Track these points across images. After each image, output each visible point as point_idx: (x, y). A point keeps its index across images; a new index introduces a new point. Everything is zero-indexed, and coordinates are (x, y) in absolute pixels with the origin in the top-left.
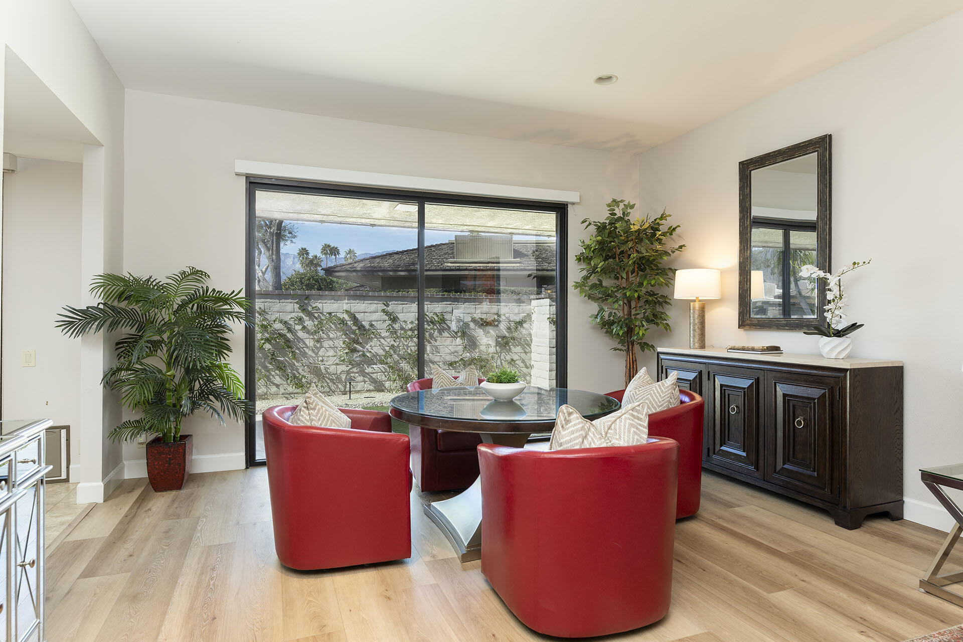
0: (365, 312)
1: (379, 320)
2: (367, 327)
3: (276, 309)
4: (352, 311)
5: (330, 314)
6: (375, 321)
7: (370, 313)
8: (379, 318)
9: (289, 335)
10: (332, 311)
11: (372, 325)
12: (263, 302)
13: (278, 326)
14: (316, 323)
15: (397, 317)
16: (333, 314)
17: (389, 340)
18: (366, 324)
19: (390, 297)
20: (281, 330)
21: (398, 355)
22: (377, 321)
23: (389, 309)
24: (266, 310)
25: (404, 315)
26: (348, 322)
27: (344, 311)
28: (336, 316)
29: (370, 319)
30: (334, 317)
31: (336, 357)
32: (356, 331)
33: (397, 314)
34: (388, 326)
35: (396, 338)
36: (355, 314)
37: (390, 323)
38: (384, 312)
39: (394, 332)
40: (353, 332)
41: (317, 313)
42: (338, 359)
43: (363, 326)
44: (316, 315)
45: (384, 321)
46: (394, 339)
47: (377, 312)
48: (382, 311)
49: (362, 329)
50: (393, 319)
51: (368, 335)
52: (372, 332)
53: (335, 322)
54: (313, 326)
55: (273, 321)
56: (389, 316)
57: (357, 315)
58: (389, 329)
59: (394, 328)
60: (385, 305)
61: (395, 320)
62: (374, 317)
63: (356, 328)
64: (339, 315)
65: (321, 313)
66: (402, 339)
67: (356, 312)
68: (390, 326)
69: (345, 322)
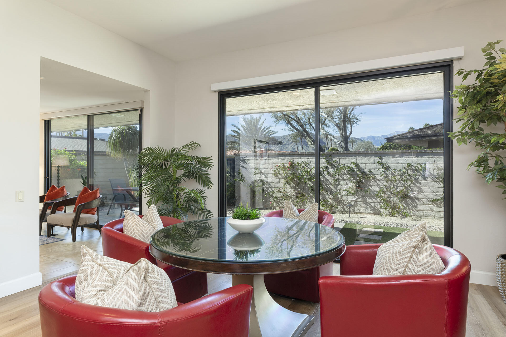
0: (366, 164)
2: (368, 173)
3: (313, 162)
4: (357, 163)
5: (344, 165)
6: (372, 169)
7: (369, 164)
8: (375, 167)
10: (345, 163)
11: (370, 172)
12: (307, 159)
14: (336, 170)
15: (389, 166)
16: (346, 165)
17: (382, 182)
18: (366, 171)
19: (384, 153)
21: (390, 191)
22: (374, 169)
23: (383, 161)
25: (394, 165)
26: (355, 170)
27: (353, 163)
28: (347, 166)
29: (370, 168)
30: (346, 167)
31: (347, 191)
32: (360, 175)
33: (389, 165)
34: (382, 172)
35: (388, 181)
36: (359, 164)
37: (383, 171)
38: (379, 164)
39: (386, 177)
40: (358, 176)
41: (336, 164)
42: (348, 192)
43: (365, 172)
44: (336, 165)
45: (379, 169)
46: (387, 181)
47: (374, 163)
48: (377, 163)
49: (364, 174)
50: (386, 168)
51: (368, 178)
52: (371, 176)
53: (347, 169)
54: (334, 172)
55: (312, 169)
56: (383, 166)
57: (361, 165)
58: (383, 174)
59: (386, 174)
60: (380, 158)
61: (387, 168)
62: (372, 166)
63: (360, 173)
64: (349, 165)
65: (338, 164)
66: (393, 181)
67: (360, 164)
68: (383, 173)
69: (353, 170)
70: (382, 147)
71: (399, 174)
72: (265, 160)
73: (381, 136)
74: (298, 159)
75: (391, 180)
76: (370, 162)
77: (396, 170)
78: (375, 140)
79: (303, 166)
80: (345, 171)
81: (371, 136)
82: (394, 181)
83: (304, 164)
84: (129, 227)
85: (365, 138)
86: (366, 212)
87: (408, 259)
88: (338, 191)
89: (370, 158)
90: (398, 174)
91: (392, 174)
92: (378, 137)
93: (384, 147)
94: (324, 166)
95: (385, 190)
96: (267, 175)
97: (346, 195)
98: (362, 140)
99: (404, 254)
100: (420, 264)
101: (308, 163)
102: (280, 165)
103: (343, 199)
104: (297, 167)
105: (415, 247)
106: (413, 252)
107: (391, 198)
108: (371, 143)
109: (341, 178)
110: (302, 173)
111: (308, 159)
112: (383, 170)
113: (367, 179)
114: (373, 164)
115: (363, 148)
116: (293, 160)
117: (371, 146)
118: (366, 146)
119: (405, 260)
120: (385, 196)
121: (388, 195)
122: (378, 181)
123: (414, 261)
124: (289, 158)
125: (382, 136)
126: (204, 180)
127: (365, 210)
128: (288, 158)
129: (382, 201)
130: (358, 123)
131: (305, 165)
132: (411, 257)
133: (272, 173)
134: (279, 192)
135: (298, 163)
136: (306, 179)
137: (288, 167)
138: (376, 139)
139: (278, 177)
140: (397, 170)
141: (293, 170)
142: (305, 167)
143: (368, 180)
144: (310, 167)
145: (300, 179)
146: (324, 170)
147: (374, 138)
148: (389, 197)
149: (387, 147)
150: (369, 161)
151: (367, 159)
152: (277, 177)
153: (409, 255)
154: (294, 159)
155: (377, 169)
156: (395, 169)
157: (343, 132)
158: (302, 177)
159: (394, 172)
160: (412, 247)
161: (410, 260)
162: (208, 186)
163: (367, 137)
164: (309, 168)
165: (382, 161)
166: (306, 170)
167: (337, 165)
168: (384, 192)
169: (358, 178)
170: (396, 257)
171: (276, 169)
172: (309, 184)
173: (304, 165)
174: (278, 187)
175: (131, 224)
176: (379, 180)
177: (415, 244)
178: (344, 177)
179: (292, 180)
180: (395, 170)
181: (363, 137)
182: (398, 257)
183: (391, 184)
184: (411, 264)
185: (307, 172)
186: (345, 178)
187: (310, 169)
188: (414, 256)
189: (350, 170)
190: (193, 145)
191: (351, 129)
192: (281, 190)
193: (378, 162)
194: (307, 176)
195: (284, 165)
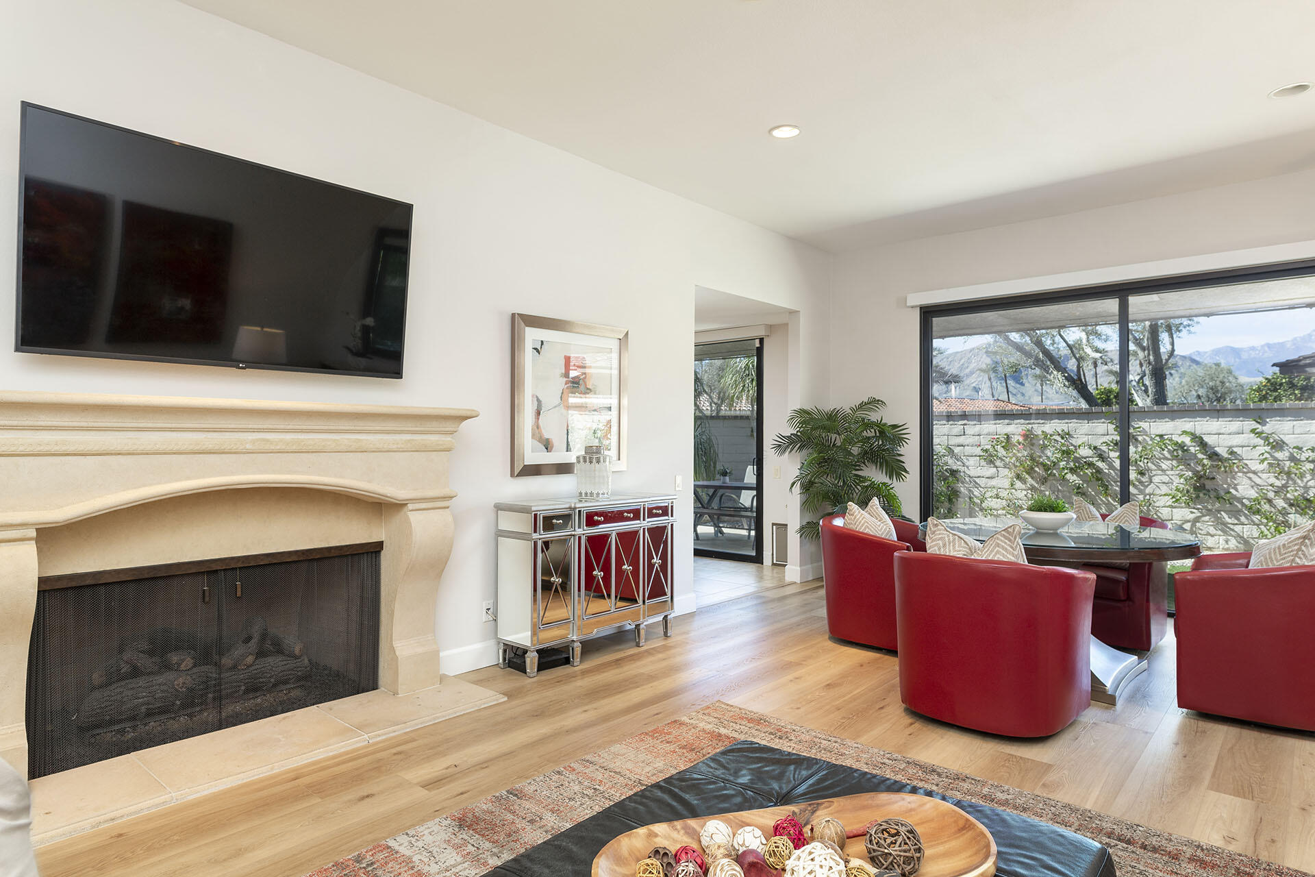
0: (1219, 434)
1: (1246, 444)
2: (1226, 455)
3: (1083, 431)
4: (1198, 433)
5: (1161, 436)
6: (1237, 446)
7: (1230, 434)
8: (1245, 442)
9: (1100, 464)
10: (1163, 433)
11: (1232, 453)
12: (1067, 423)
13: (1085, 452)
14: (1140, 449)
15: (1282, 440)
16: (1166, 437)
17: (1264, 476)
18: (1222, 451)
19: (1268, 409)
20: (1090, 457)
21: (1286, 499)
22: (1243, 447)
23: (1267, 429)
24: (1071, 433)
25: (1295, 438)
26: (1190, 448)
27: (1184, 432)
28: (1171, 440)
29: (1230, 444)
30: (1167, 441)
31: (1171, 497)
32: (1205, 462)
33: (1281, 436)
34: (1263, 454)
35: (1279, 474)
36: (1203, 436)
37: (1267, 450)
38: (1256, 434)
39: (1276, 467)
40: (1199, 462)
41: (1142, 435)
42: (1174, 500)
43: (1216, 454)
44: (1140, 438)
45: (1255, 447)
46: (1276, 475)
47: (1243, 434)
48: (1251, 431)
49: (1215, 457)
50: (1274, 443)
51: (1225, 467)
52: (1234, 463)
53: (1169, 447)
54: (1136, 453)
55: (1079, 446)
56: (1266, 439)
57: (1206, 439)
58: (1266, 459)
59: (1276, 459)
60: (1257, 422)
61: (1279, 445)
62: (1236, 440)
63: (1205, 457)
64: (1175, 438)
65: (1146, 435)
66: (1293, 475)
67: (1204, 434)
68: (1266, 455)
69: (1185, 448)
70: (1265, 386)
71: (1310, 459)
72: (962, 427)
73: (1262, 346)
74: (1043, 423)
75: (1288, 473)
76: (1230, 431)
77: (1302, 448)
78: (1240, 358)
79: (1055, 440)
80: (1165, 452)
81: (1228, 347)
82: (1296, 474)
83: (1059, 435)
84: (858, 525)
85: (1206, 352)
86: (1221, 547)
87: (1295, 552)
88: (1148, 497)
89: (1230, 421)
90: (1307, 459)
91: (1292, 458)
92: (1253, 348)
93: (1273, 386)
94: (1111, 439)
95: (1273, 497)
96: (967, 459)
97: (1167, 507)
98: (1197, 363)
99: (1290, 547)
100: (1312, 557)
101: (1068, 434)
102: (998, 438)
103: (1159, 514)
104: (1041, 442)
105: (1305, 538)
106: (1302, 543)
107: (1289, 515)
108: (1230, 372)
109: (1154, 467)
110: (1055, 455)
111: (1070, 425)
112: (1266, 448)
113: (1223, 469)
114: (1239, 434)
115: (1202, 387)
116: (1030, 426)
117: (1226, 380)
118: (1212, 379)
119: (1292, 553)
120: (1273, 510)
121: (1280, 509)
122: (1251, 475)
123: (1304, 555)
124: (1022, 421)
125: (1265, 345)
126: (892, 467)
127: (1219, 543)
128: (1018, 421)
129: (1265, 521)
130: (1191, 329)
131: (1063, 438)
132: (1299, 549)
133: (980, 456)
134: (998, 498)
135: (1043, 432)
136: (1063, 468)
137: (1019, 443)
138: (1245, 356)
139: (994, 464)
140: (1304, 449)
141: (1031, 449)
142: (1063, 441)
143: (1226, 472)
144: (1073, 441)
145: (1049, 469)
146: (1111, 448)
147: (1236, 352)
148: (1284, 513)
149: (1281, 384)
150: (1227, 429)
151: (1224, 424)
152: (992, 465)
153: (1296, 548)
154: (1034, 423)
155: (1249, 446)
156: (1300, 446)
157: (1149, 355)
158: (1054, 465)
159: (1295, 455)
160: (1299, 538)
161: (1297, 553)
162: (899, 476)
163: (1213, 351)
164: (1072, 445)
165: (1264, 428)
166: (1065, 448)
167: (1144, 439)
168: (1270, 501)
169: (1199, 468)
170: (1280, 551)
171: (989, 447)
172: (1071, 481)
173: (1058, 438)
174: (994, 487)
175: (860, 522)
176: (1255, 473)
177: (1305, 534)
178: (1162, 464)
179: (1030, 471)
180: (1300, 449)
181: (1201, 350)
182: (1282, 550)
183: (1287, 483)
184: (1300, 558)
185: (1067, 453)
186: (1164, 467)
187: (1075, 447)
188: (1303, 548)
189: (1177, 450)
190: (874, 403)
191: (1173, 344)
192: (1000, 494)
193: (1253, 431)
194: (1068, 463)
195: (1008, 437)
